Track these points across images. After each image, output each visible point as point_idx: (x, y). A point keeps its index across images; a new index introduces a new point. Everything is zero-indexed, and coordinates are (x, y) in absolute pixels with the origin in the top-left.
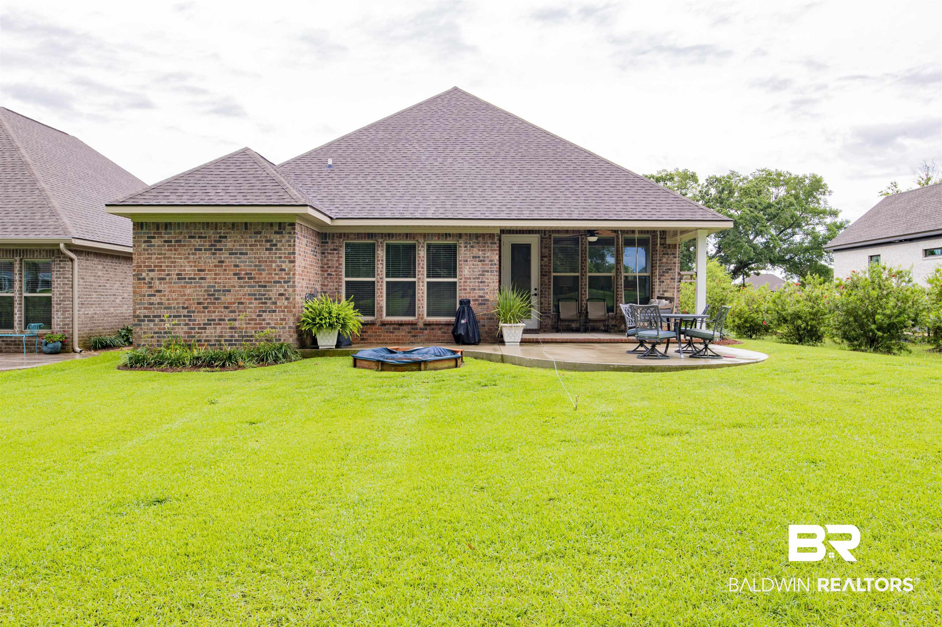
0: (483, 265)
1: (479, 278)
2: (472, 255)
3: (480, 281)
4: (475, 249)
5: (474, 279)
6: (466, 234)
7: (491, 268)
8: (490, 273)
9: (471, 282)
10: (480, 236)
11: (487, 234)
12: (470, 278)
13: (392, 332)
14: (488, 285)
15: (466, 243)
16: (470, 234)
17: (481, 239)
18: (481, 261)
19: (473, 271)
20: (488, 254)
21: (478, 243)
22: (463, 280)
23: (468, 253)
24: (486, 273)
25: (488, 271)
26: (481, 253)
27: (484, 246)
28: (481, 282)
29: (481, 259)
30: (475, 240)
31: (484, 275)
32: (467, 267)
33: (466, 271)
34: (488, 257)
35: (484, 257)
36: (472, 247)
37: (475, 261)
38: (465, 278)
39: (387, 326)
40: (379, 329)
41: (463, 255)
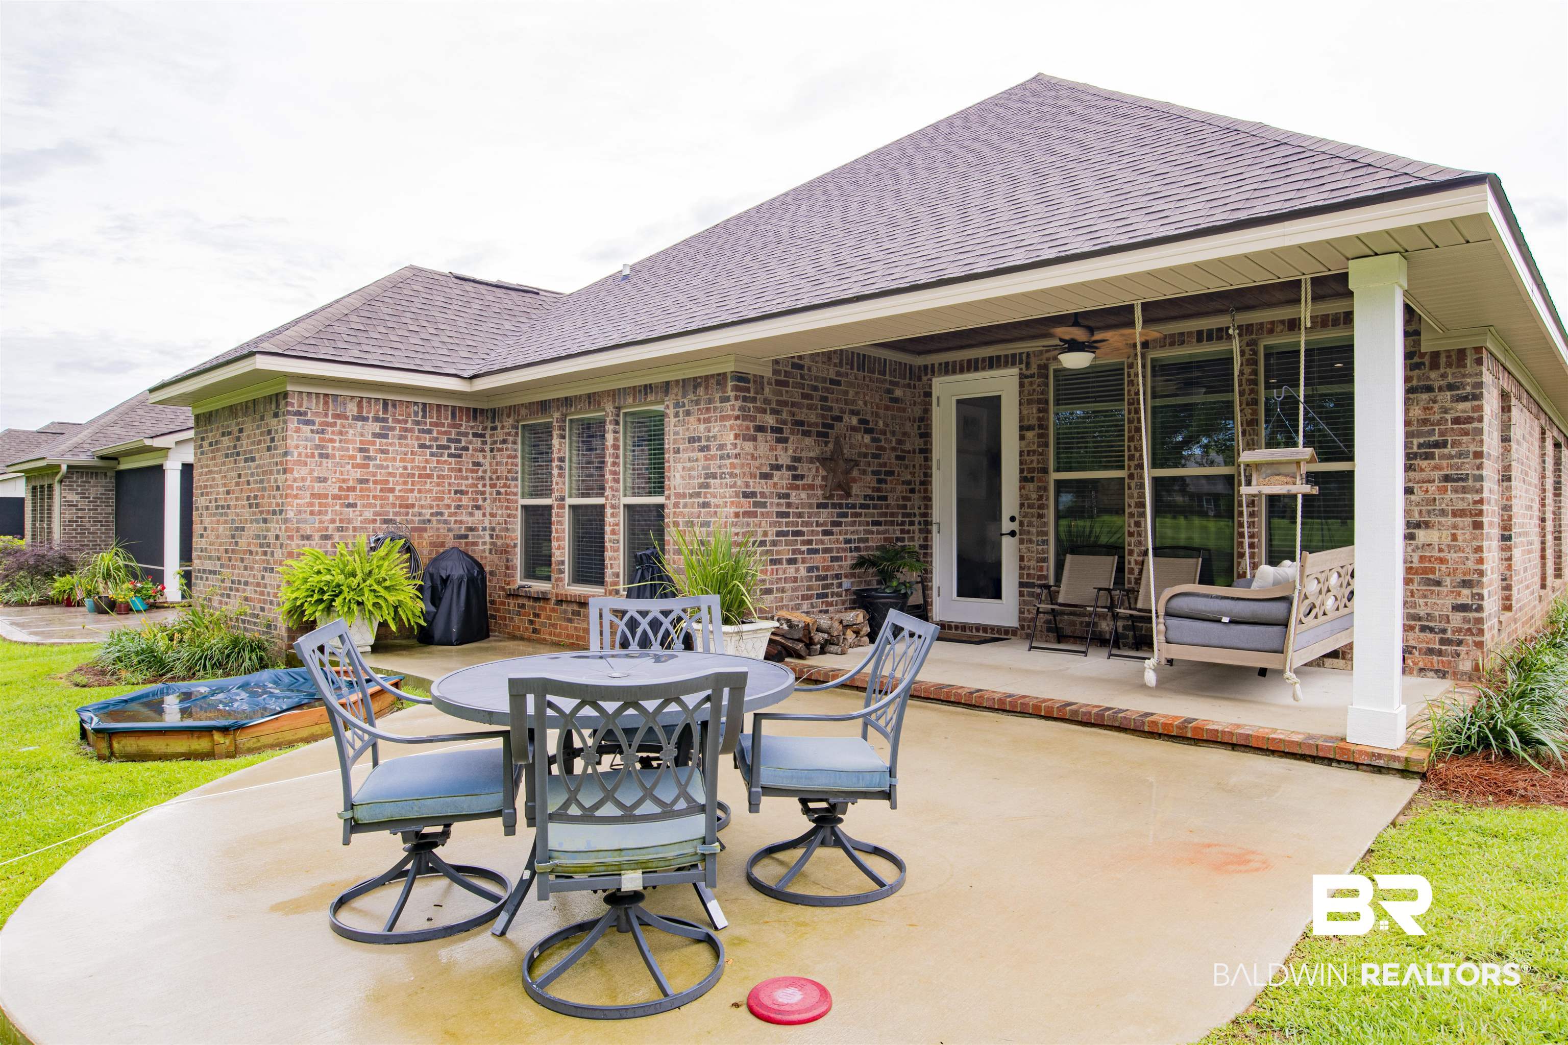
0: (706, 459)
1: (698, 495)
2: (687, 435)
3: (701, 500)
4: (692, 419)
5: (691, 496)
6: (677, 381)
7: (720, 467)
8: (718, 481)
9: (685, 506)
10: (700, 384)
11: (713, 376)
12: (684, 496)
13: (570, 621)
14: (716, 513)
15: (677, 405)
16: (684, 380)
17: (701, 392)
18: (702, 449)
19: (690, 477)
20: (716, 429)
21: (697, 403)
22: (673, 499)
23: (680, 429)
24: (712, 481)
25: (714, 476)
26: (702, 427)
27: (708, 409)
28: (705, 505)
29: (704, 443)
30: (691, 396)
31: (707, 486)
32: (680, 466)
33: (678, 475)
34: (715, 437)
35: (708, 439)
36: (688, 413)
37: (693, 451)
38: (678, 495)
39: (564, 606)
40: (553, 610)
41: (672, 437)
